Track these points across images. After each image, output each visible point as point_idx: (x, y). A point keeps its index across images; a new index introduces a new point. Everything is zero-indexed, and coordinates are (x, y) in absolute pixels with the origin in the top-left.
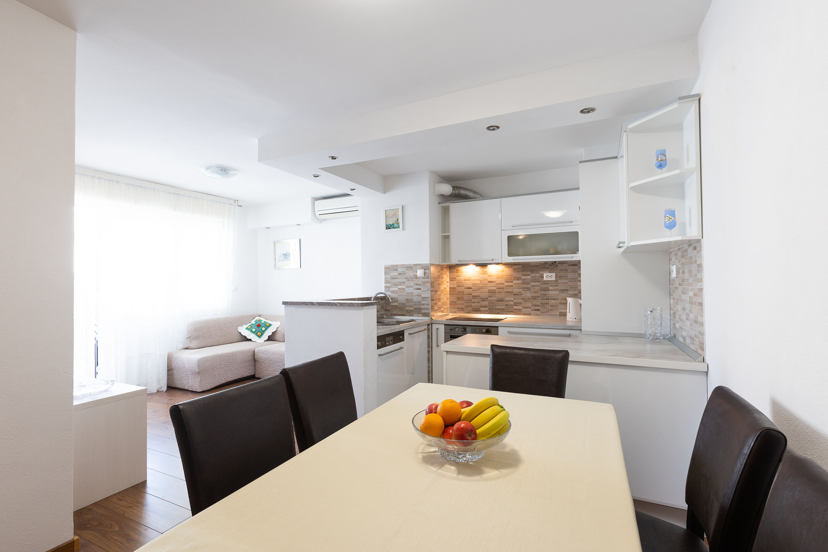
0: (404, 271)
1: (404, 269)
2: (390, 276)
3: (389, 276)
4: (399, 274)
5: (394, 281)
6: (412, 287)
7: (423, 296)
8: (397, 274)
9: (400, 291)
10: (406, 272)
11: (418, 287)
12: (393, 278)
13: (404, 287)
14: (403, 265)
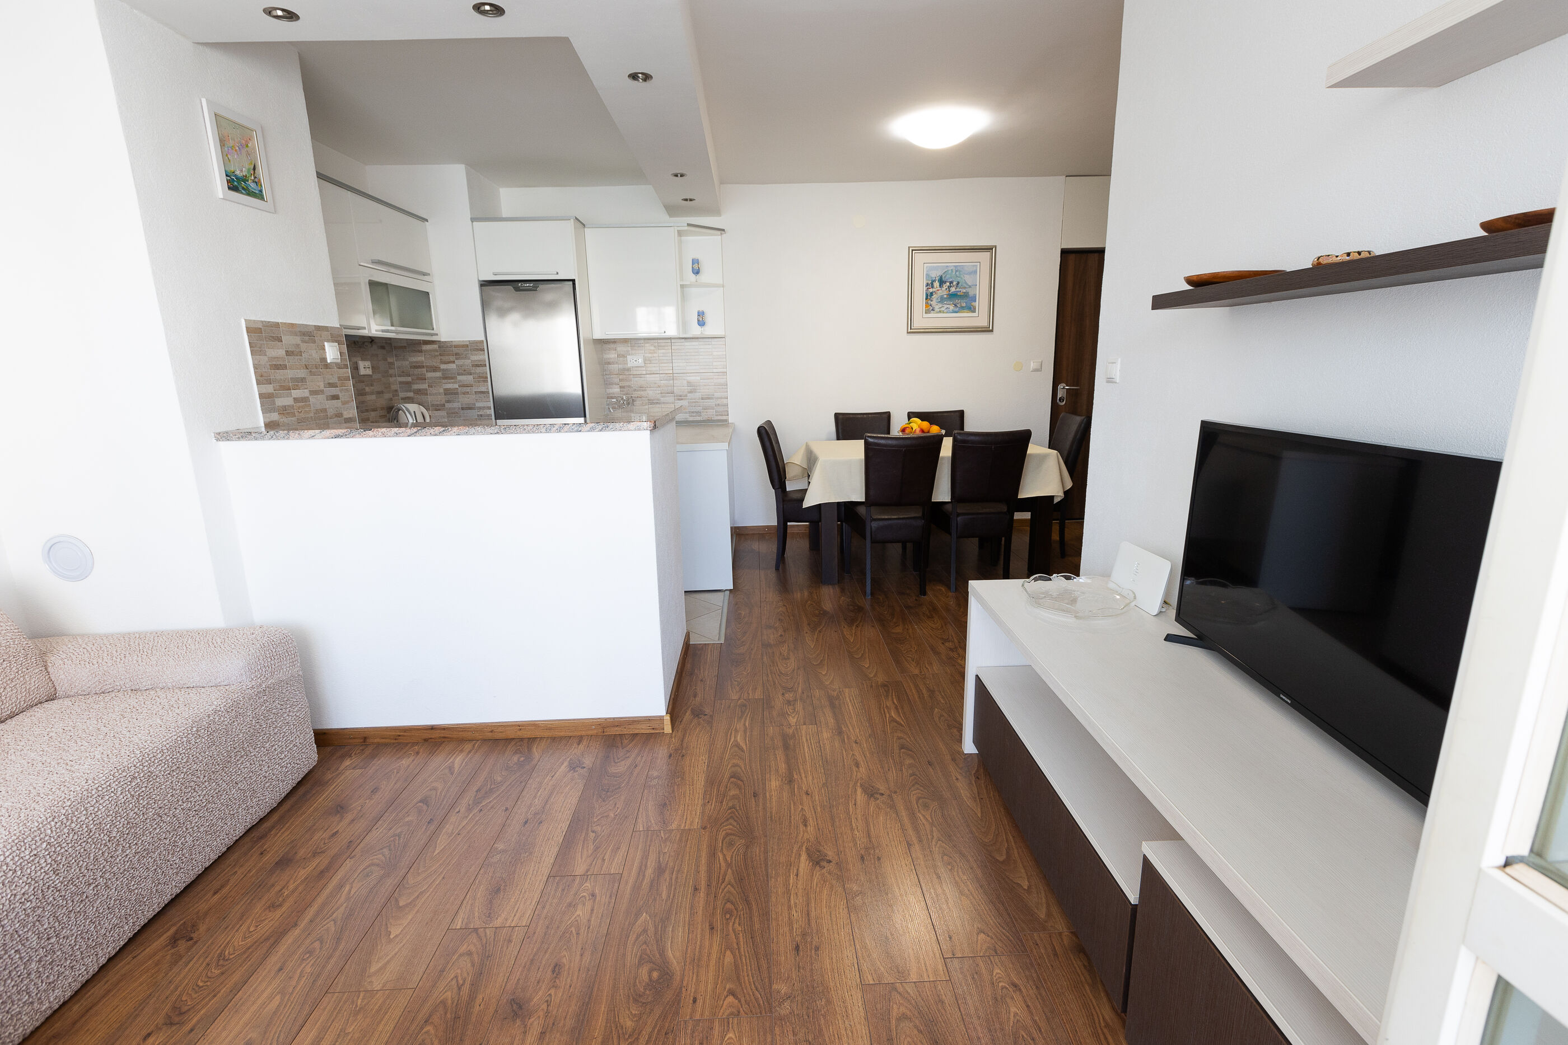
0: (298, 345)
1: (297, 340)
2: (266, 358)
3: (264, 360)
4: (288, 353)
5: (280, 374)
6: (322, 392)
7: (345, 417)
8: (281, 353)
9: (299, 408)
10: (303, 346)
11: (334, 391)
12: (277, 367)
13: (306, 393)
14: (292, 325)
